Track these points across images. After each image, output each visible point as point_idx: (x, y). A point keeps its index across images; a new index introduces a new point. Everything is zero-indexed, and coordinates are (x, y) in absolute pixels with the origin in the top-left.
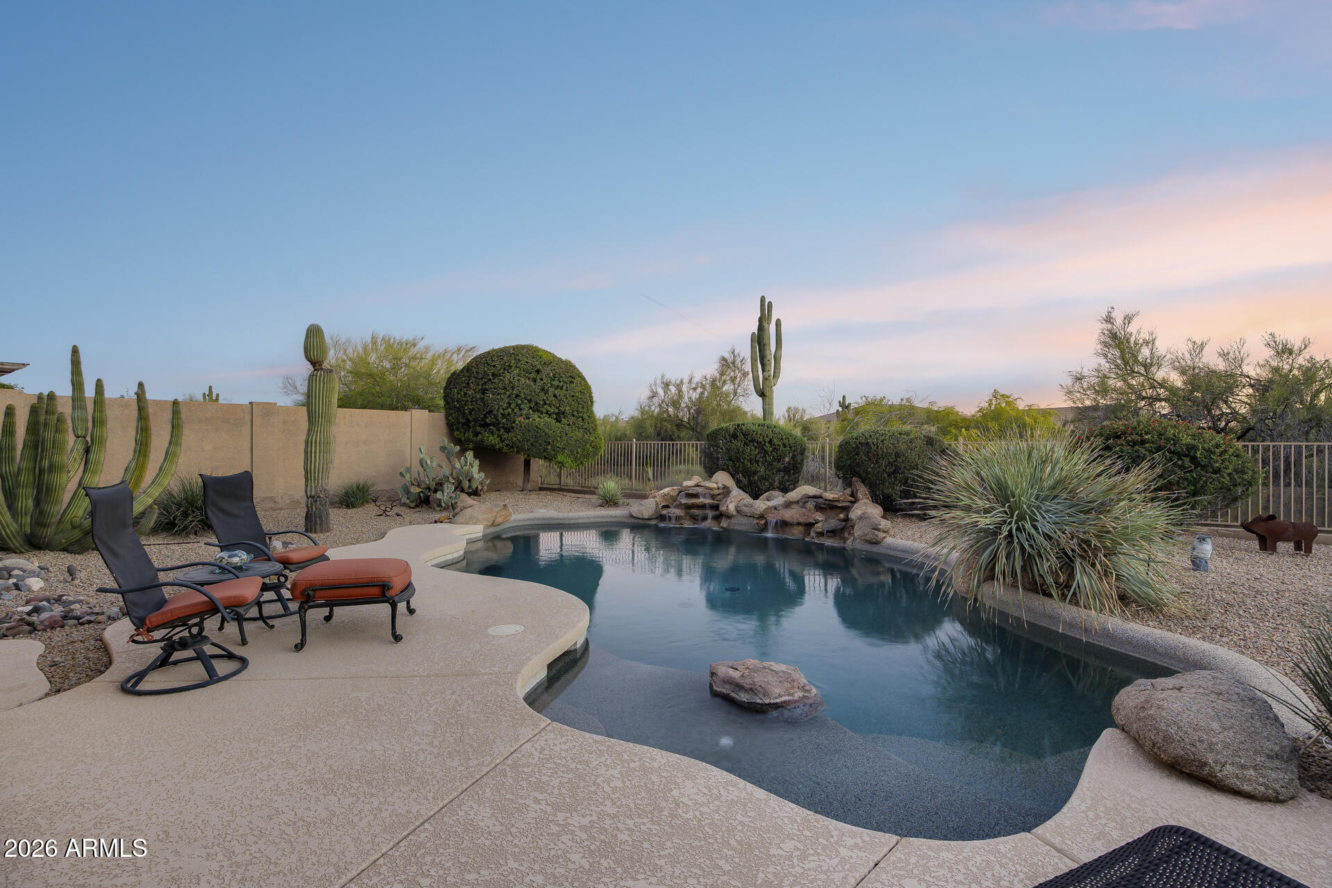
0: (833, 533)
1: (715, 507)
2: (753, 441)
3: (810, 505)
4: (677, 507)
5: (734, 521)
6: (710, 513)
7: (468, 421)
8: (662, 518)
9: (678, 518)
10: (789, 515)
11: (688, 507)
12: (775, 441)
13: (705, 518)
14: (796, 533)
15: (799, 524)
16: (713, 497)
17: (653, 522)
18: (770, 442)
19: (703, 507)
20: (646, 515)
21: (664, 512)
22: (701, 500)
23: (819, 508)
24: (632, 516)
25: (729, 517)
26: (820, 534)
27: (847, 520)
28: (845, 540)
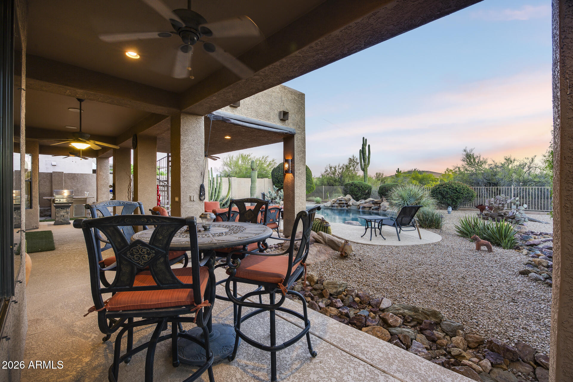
0: (376, 209)
1: (347, 204)
2: (357, 186)
3: (371, 203)
4: (336, 204)
5: (351, 207)
6: (345, 205)
7: (279, 181)
8: (333, 206)
9: (337, 206)
10: (365, 205)
11: (340, 204)
12: (363, 186)
13: (344, 206)
14: (367, 209)
15: (368, 207)
16: (346, 201)
17: (330, 208)
18: (361, 187)
19: (343, 203)
20: (328, 206)
21: (333, 205)
22: (343, 202)
23: (373, 203)
24: (325, 206)
25: (350, 206)
26: (373, 209)
27: (380, 206)
28: (379, 211)
